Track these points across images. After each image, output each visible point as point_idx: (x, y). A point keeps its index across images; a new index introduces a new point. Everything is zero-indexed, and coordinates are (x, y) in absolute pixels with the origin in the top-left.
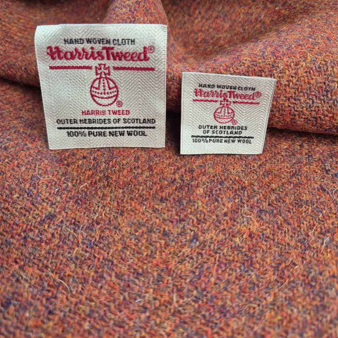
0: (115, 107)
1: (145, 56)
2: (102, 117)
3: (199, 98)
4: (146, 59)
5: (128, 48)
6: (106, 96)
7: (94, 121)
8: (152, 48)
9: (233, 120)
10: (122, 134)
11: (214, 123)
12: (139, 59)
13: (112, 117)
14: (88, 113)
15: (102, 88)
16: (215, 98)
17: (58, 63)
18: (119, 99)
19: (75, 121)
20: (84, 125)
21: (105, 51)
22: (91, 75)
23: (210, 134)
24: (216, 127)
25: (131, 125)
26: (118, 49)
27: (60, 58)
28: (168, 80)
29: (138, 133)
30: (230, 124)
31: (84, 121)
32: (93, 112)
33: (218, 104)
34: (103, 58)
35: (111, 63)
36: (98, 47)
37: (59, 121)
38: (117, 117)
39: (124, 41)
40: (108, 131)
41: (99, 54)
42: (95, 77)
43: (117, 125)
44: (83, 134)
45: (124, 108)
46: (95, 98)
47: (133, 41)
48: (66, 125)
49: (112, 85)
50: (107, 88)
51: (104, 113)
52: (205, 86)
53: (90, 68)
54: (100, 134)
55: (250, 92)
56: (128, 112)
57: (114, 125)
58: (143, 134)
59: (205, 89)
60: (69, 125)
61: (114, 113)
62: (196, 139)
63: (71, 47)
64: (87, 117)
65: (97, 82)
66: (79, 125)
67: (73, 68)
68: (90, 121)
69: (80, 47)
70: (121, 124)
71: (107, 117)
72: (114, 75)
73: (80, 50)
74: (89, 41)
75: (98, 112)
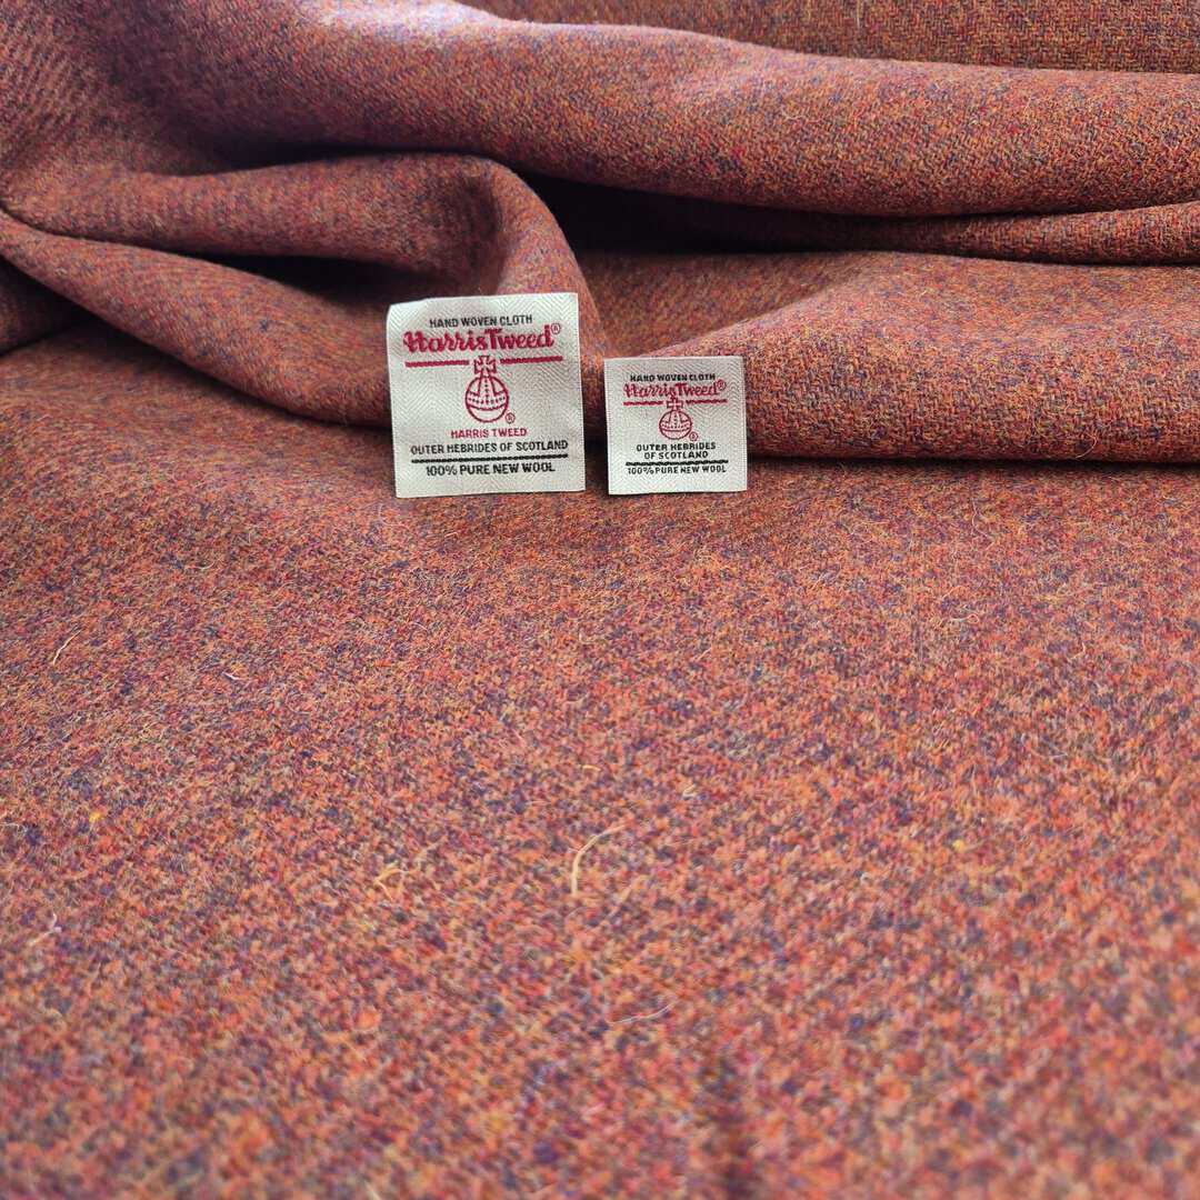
0: (502, 424)
1: (548, 339)
2: (483, 441)
3: (633, 399)
4: (549, 343)
5: (523, 329)
6: (491, 406)
7: (469, 448)
8: (557, 327)
9: (690, 432)
10: (514, 469)
11: (661, 440)
12: (539, 344)
13: (499, 440)
14: (461, 434)
15: (483, 390)
16: (658, 398)
17: (419, 356)
18: (509, 410)
19: (441, 450)
20: (454, 455)
21: (488, 336)
22: (467, 373)
23: (656, 459)
24: (664, 447)
25: (529, 453)
26: (507, 331)
27: (423, 349)
28: (584, 376)
29: (540, 467)
30: (687, 440)
31: (454, 448)
32: (468, 433)
33: (664, 406)
34: (485, 346)
35: (498, 354)
36: (478, 330)
37: (415, 450)
38: (506, 439)
39: (516, 319)
40: (491, 463)
41: (481, 340)
42: (473, 376)
43: (506, 454)
44: (452, 471)
45: (517, 425)
46: (473, 410)
47: (529, 319)
48: (425, 456)
49: (499, 388)
50: (491, 393)
51: (486, 433)
52: (639, 379)
53: (466, 363)
54: (479, 470)
56: (524, 432)
57: (502, 454)
58: (549, 468)
59: (640, 384)
60: (431, 456)
61: (502, 433)
62: (634, 467)
63: (439, 332)
64: (464, 441)
65: (476, 384)
66: (446, 455)
67: (441, 363)
68: (464, 448)
69: (452, 331)
70: (513, 452)
71: (490, 439)
72: (503, 372)
73: (453, 337)
74: (465, 322)
75: (475, 433)
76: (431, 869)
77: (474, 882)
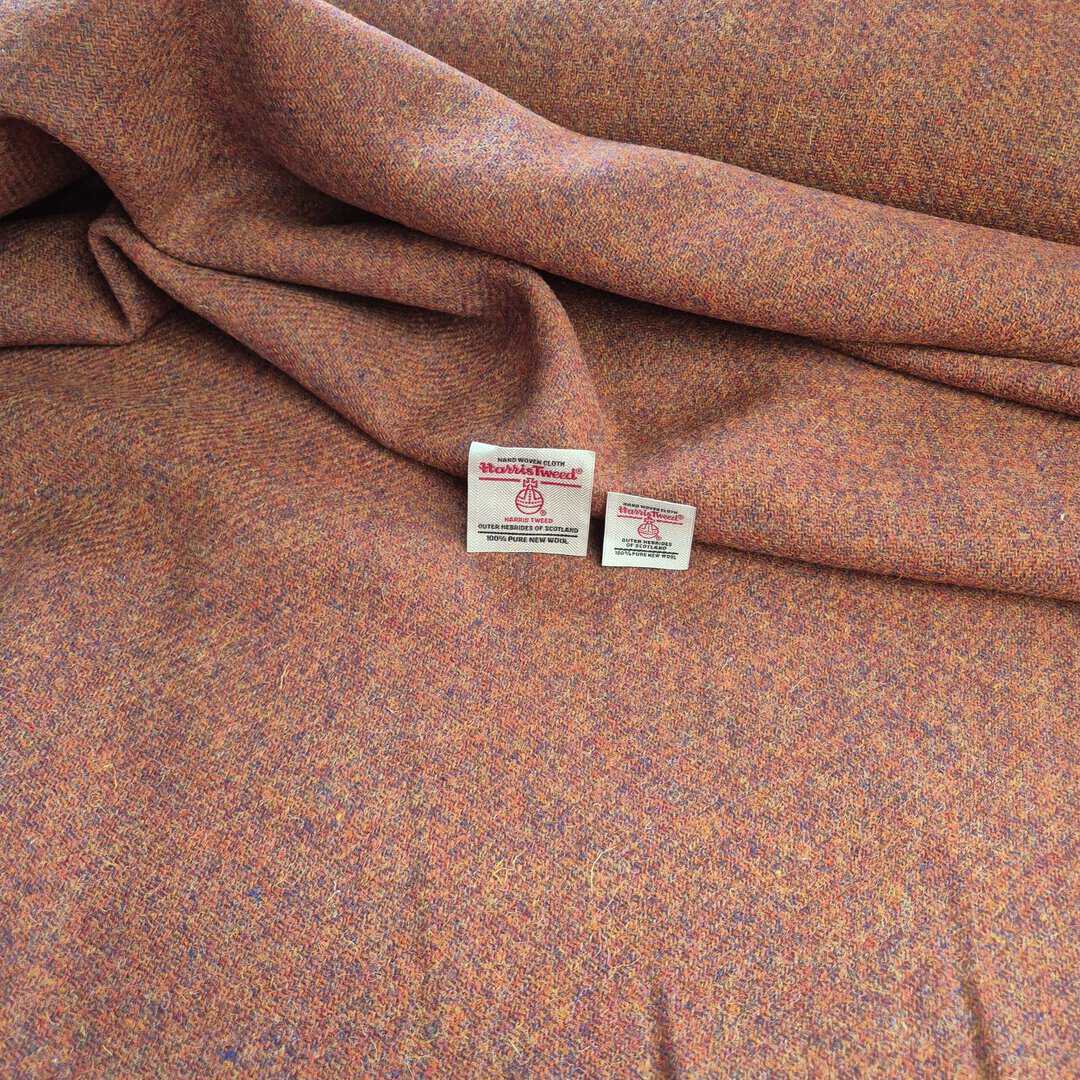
0: (538, 516)
1: (573, 476)
2: (525, 524)
3: (623, 514)
4: (573, 477)
5: (559, 469)
6: (531, 505)
7: (516, 528)
8: (580, 471)
9: (657, 536)
10: (543, 540)
11: (640, 538)
12: (567, 477)
13: (535, 524)
14: (511, 520)
15: (527, 498)
16: (639, 516)
17: (488, 475)
18: (543, 508)
19: (497, 527)
20: (505, 531)
21: (534, 469)
22: (519, 487)
23: (633, 548)
24: (640, 541)
25: (554, 533)
26: (547, 468)
27: (491, 471)
28: (594, 495)
29: (559, 541)
30: (654, 540)
31: (507, 527)
32: (516, 520)
33: (642, 521)
34: (532, 474)
35: (540, 478)
36: (529, 465)
37: (480, 526)
38: (540, 524)
39: (554, 463)
40: (529, 537)
41: (529, 470)
42: (522, 488)
43: (539, 532)
44: (503, 539)
45: (548, 516)
46: (521, 508)
47: (563, 464)
48: (487, 530)
49: (537, 496)
50: (532, 498)
51: (526, 520)
52: (629, 505)
53: (519, 481)
54: (520, 540)
55: (672, 514)
56: (551, 521)
57: (536, 532)
58: (565, 541)
59: (629, 508)
60: (490, 530)
61: (537, 521)
62: (619, 551)
63: (504, 465)
64: (509, 523)
65: (523, 493)
66: (500, 530)
67: (502, 479)
68: (512, 527)
69: (511, 464)
70: (543, 531)
71: (528, 524)
72: (541, 488)
73: (511, 466)
74: (520, 460)
75: (520, 520)
76: (520, 867)
77: (543, 877)
